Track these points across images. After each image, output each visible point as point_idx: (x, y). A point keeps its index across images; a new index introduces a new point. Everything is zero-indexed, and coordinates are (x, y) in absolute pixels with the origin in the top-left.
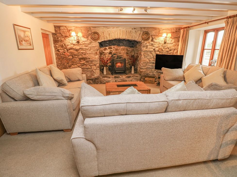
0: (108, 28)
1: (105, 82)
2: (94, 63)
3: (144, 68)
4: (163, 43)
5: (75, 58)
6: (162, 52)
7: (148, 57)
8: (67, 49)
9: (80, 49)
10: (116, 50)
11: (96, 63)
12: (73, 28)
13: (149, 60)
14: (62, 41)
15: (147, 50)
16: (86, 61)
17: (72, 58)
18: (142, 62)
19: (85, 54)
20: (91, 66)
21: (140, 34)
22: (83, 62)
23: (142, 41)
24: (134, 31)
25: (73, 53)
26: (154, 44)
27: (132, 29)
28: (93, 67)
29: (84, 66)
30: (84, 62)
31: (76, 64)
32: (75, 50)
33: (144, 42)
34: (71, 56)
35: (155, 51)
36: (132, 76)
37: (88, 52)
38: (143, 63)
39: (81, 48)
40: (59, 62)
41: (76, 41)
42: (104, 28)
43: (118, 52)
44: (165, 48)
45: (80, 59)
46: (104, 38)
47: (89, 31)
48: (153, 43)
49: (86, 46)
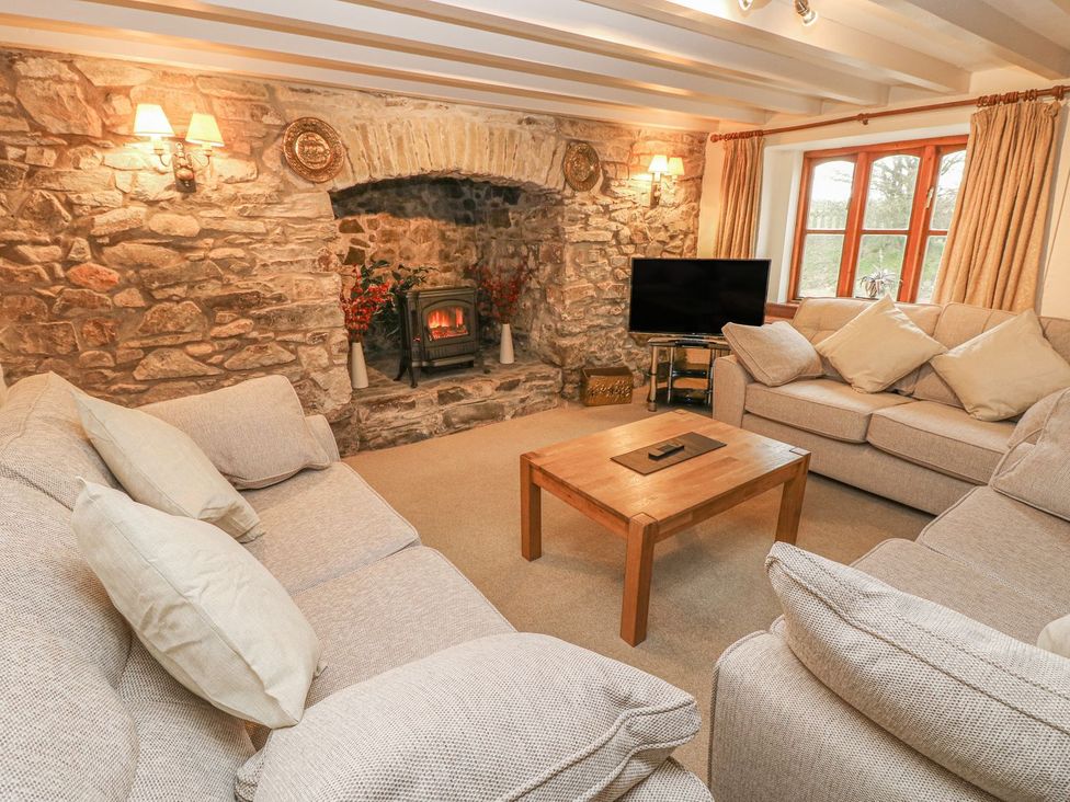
0: (388, 105)
1: (385, 433)
2: (312, 325)
3: (578, 330)
4: (648, 204)
5: (167, 305)
6: (645, 248)
7: (592, 274)
8: (92, 239)
9: (205, 233)
10: (389, 236)
11: (327, 322)
12: (137, 79)
13: (598, 289)
14: (40, 173)
15: (587, 236)
16: (258, 318)
17: (139, 301)
18: (570, 298)
19: (244, 273)
20: (292, 347)
21: (554, 153)
22: (233, 326)
23: (564, 188)
24: (526, 132)
25: (151, 266)
26: (616, 207)
27: (520, 122)
28: (309, 356)
29: (244, 354)
30: (243, 327)
31: (182, 346)
32: (166, 245)
33: (573, 196)
34: (134, 291)
35: (619, 243)
36: (522, 378)
37: (265, 257)
38: (572, 304)
39: (215, 226)
40: (29, 346)
41: (170, 179)
42: (368, 102)
43: (397, 253)
44: (656, 225)
45: (212, 307)
46: (371, 166)
47: (265, 111)
48: (607, 200)
49: (250, 217)
